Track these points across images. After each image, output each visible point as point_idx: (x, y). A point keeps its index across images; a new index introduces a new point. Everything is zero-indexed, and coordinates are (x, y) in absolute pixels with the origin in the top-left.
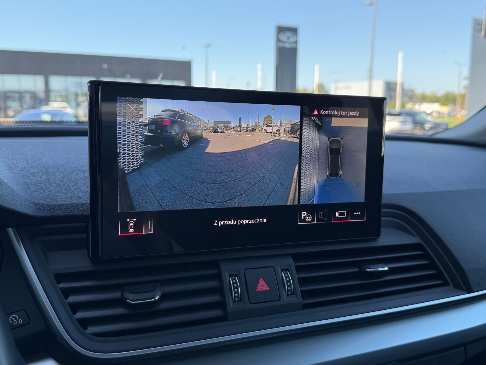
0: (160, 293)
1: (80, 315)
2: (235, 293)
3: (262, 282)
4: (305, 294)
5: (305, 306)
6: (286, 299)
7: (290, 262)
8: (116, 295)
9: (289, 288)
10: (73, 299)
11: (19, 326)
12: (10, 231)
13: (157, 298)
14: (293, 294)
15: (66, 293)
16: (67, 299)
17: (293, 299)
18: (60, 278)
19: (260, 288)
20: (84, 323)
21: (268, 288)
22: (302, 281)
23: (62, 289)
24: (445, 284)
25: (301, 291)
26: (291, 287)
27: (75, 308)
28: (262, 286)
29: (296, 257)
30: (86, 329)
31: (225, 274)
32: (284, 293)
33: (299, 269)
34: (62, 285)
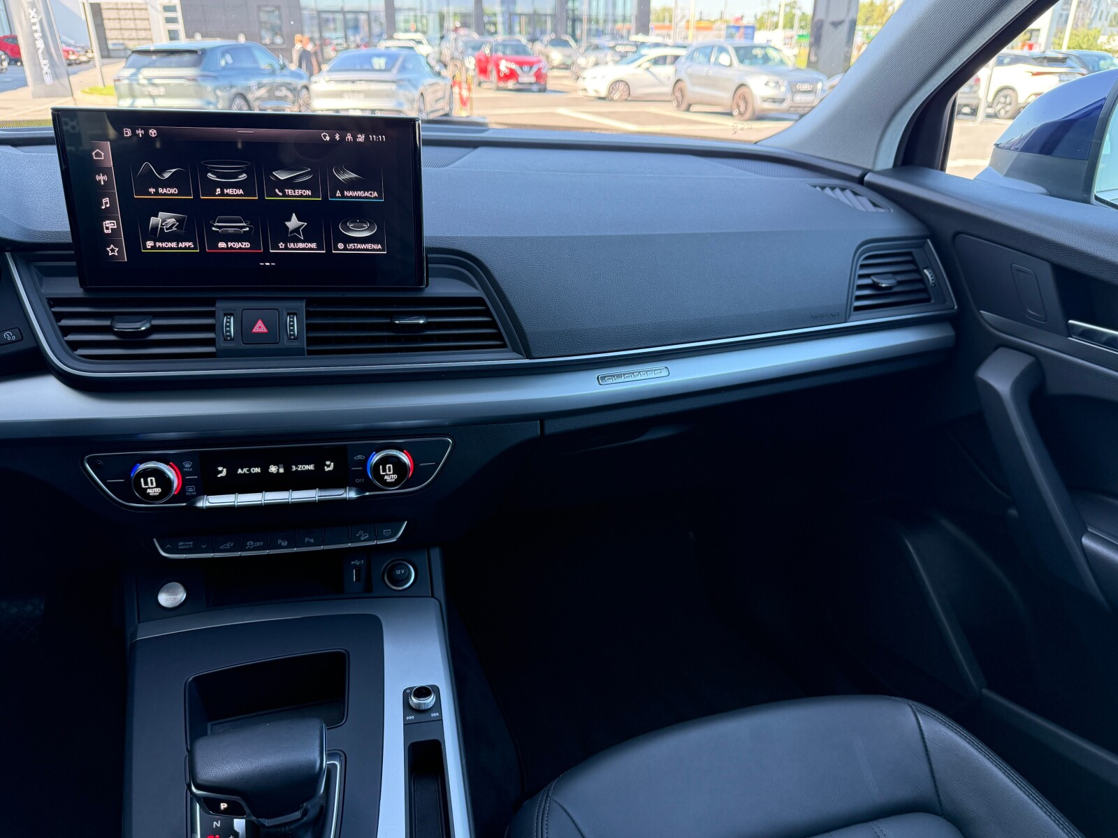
0: (148, 325)
1: (71, 338)
2: (227, 332)
3: (260, 323)
4: (311, 341)
5: (310, 353)
6: (286, 343)
7: (302, 305)
8: (107, 323)
9: (292, 333)
10: (64, 322)
11: (12, 342)
12: (8, 255)
13: (143, 328)
14: (297, 339)
15: (59, 317)
16: (60, 321)
17: (295, 344)
18: (54, 302)
19: (256, 329)
20: (74, 346)
21: (265, 330)
22: (310, 328)
23: (54, 313)
24: (504, 346)
25: (308, 338)
26: (294, 331)
27: (66, 331)
28: (260, 327)
29: (310, 302)
30: (76, 351)
31: (219, 313)
32: (285, 338)
33: (309, 315)
34: (53, 310)
